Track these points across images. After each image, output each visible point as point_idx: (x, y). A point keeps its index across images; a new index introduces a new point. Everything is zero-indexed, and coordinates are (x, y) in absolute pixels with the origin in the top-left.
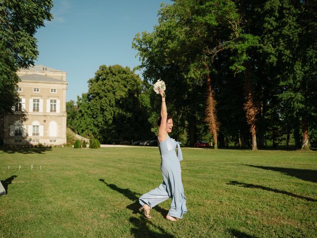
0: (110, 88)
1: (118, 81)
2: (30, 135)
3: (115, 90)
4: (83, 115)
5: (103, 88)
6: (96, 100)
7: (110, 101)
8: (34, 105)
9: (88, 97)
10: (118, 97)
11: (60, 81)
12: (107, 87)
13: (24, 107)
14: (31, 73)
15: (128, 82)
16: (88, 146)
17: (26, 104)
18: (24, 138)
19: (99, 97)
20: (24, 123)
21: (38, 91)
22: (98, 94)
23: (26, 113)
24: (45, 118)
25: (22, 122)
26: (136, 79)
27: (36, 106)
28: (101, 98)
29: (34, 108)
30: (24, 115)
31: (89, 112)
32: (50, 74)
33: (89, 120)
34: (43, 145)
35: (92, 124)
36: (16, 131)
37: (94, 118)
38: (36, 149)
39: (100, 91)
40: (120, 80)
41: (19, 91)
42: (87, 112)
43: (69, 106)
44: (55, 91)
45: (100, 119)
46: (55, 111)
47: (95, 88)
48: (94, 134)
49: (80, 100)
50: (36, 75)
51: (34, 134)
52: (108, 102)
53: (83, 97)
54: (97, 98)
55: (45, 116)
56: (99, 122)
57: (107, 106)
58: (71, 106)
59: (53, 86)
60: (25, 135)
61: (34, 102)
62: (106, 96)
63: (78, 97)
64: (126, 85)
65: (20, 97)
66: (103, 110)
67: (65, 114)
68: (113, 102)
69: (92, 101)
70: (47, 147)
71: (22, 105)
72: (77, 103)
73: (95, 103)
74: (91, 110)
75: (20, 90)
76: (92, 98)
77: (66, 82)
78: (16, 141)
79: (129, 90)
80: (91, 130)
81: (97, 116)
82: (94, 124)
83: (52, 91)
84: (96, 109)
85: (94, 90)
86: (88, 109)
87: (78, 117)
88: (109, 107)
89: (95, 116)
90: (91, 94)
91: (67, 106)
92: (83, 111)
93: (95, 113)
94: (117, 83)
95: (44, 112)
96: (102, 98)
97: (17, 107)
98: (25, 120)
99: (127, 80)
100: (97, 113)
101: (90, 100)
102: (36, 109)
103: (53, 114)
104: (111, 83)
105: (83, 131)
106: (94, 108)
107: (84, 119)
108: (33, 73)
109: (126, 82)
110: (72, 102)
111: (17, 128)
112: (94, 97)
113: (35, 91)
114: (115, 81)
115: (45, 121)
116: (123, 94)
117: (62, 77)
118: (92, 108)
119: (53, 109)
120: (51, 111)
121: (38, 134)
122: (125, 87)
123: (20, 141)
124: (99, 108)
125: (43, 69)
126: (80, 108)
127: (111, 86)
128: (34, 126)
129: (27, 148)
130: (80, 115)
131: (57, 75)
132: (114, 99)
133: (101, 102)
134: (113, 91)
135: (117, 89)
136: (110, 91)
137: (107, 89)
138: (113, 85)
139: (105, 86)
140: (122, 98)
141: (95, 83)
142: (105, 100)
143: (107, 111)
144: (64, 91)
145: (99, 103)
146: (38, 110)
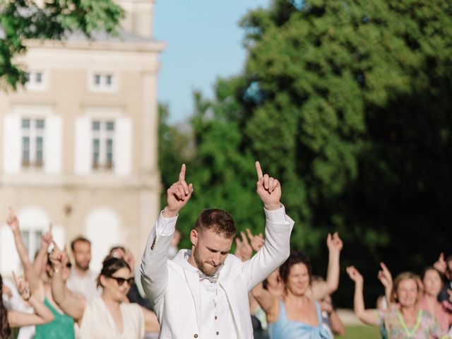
0: (343, 55)
1: (378, 22)
3: (364, 65)
4: (217, 178)
5: (311, 53)
6: (279, 108)
7: (340, 114)
8: (26, 140)
9: (241, 95)
10: (379, 97)
12: (328, 47)
19: (293, 93)
21: (38, 81)
22: (285, 82)
24: (65, 199)
27: (33, 148)
28: (299, 99)
29: (26, 154)
39: (296, 69)
40: (385, 14)
44: (109, 82)
46: (109, 166)
52: (333, 119)
53: (218, 95)
54: (283, 98)
55: (69, 188)
57: (325, 138)
59: (103, 62)
61: (23, 129)
62: (324, 93)
63: (198, 96)
64: (416, 34)
66: (306, 156)
68: (356, 120)
69: (260, 112)
73: (271, 124)
76: (258, 98)
83: (97, 83)
85: (270, 63)
88: (334, 140)
90: (255, 80)
94: (372, 32)
95: (63, 172)
96: (306, 99)
99: (419, 13)
101: (248, 108)
102: (32, 159)
103: (102, 178)
104: (348, 30)
106: (267, 147)
109: (414, 25)
112: (270, 95)
114: (364, 22)
115: (68, 210)
116: (400, 81)
119: (103, 157)
120: (95, 166)
122: (413, 44)
124: (290, 143)
126: (209, 146)
127: (347, 44)
128: (25, 233)
132: (359, 104)
133: (301, 121)
134: (356, 65)
135: (375, 58)
136: (343, 66)
137: (331, 62)
138: (355, 39)
139: (318, 44)
140: (398, 102)
141: (273, 29)
142: (320, 110)
143: (325, 159)
144: (150, 83)
145: (293, 120)
146: (40, 163)
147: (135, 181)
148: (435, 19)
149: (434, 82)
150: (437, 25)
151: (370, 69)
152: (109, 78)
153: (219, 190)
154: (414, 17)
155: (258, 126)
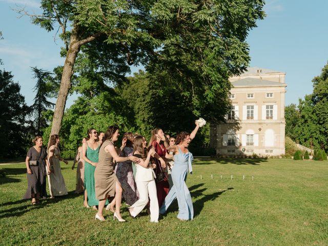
2: (244, 144)
4: (306, 121)
6: (323, 102)
8: (248, 112)
9: (313, 100)
11: (278, 84)
13: (237, 115)
14: (244, 77)
16: (311, 157)
17: (239, 111)
18: (237, 148)
20: (237, 132)
21: (252, 96)
22: (326, 95)
23: (239, 122)
24: (260, 127)
25: (235, 130)
27: (250, 114)
29: (248, 115)
30: (237, 124)
31: (314, 117)
32: (265, 76)
33: (313, 127)
34: (258, 155)
36: (229, 141)
37: (320, 124)
38: (250, 159)
41: (231, 98)
42: (311, 118)
43: (289, 111)
44: (271, 96)
46: (272, 118)
47: (321, 88)
48: (320, 143)
49: (302, 104)
50: (249, 79)
51: (248, 144)
53: (306, 100)
54: (325, 99)
55: (260, 124)
58: (292, 111)
59: (269, 90)
60: (239, 144)
61: (247, 109)
63: (300, 100)
65: (233, 105)
67: (284, 121)
69: (318, 103)
70: (262, 158)
71: (235, 112)
72: (299, 107)
73: (321, 107)
74: (317, 115)
75: (233, 97)
76: (317, 100)
77: (284, 84)
78: (229, 151)
80: (316, 139)
81: (324, 122)
82: (320, 132)
83: (268, 96)
84: (323, 113)
85: (321, 90)
86: (312, 113)
87: (300, 124)
89: (321, 122)
90: (317, 95)
91: (285, 111)
92: (306, 116)
93: (322, 119)
95: (259, 120)
97: (229, 115)
98: (238, 128)
100: (325, 118)
101: (315, 103)
102: (250, 116)
103: (269, 121)
105: (306, 140)
106: (320, 113)
107: (308, 126)
108: (247, 77)
110: (293, 106)
111: (230, 137)
112: (321, 99)
113: (249, 97)
115: (260, 130)
117: (279, 79)
118: (317, 112)
119: (270, 116)
120: (267, 118)
121: (252, 144)
123: (233, 151)
125: (258, 71)
126: (303, 113)
128: (248, 135)
129: (240, 158)
130: (303, 121)
131: (274, 76)
141: (322, 81)
144: (283, 95)
146: (252, 118)
147: (279, 121)
152: (271, 94)
153: (307, 124)
155: (318, 107)
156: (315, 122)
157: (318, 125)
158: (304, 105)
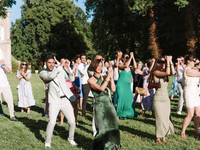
0: (45, 15)
1: (52, 8)
3: (50, 17)
4: (18, 41)
5: (38, 14)
6: (31, 26)
7: (45, 27)
9: (22, 23)
10: (54, 24)
12: (42, 13)
15: (62, 8)
19: (34, 23)
22: (32, 20)
26: (70, 5)
31: (24, 38)
33: (24, 46)
35: (27, 51)
37: (29, 44)
39: (35, 18)
40: (54, 6)
42: (21, 39)
45: (35, 45)
47: (29, 14)
49: (14, 26)
52: (44, 29)
53: (17, 23)
54: (32, 24)
56: (34, 49)
57: (42, 33)
62: (41, 23)
64: (61, 11)
66: (38, 37)
68: (49, 29)
69: (26, 27)
73: (29, 30)
79: (64, 17)
80: (26, 56)
81: (32, 42)
82: (29, 50)
85: (29, 16)
86: (23, 35)
88: (44, 33)
89: (30, 43)
90: (25, 20)
92: (18, 37)
93: (30, 40)
94: (52, 10)
96: (37, 24)
99: (61, 6)
100: (32, 40)
101: (24, 26)
106: (29, 35)
109: (60, 9)
112: (29, 23)
114: (50, 7)
116: (58, 20)
122: (60, 13)
124: (34, 34)
127: (46, 12)
132: (49, 25)
133: (36, 29)
134: (48, 17)
135: (52, 15)
136: (45, 17)
137: (42, 16)
138: (48, 11)
139: (39, 12)
140: (58, 25)
141: (29, 9)
142: (41, 26)
143: (42, 37)
145: (34, 29)
147: (6, 42)
148: (65, 7)
149: (65, 21)
150: (65, 9)
151: (51, 18)
153: (18, 44)
154: (60, 7)
155: (27, 30)
156: (25, 42)
157: (28, 45)
158: (15, 27)
